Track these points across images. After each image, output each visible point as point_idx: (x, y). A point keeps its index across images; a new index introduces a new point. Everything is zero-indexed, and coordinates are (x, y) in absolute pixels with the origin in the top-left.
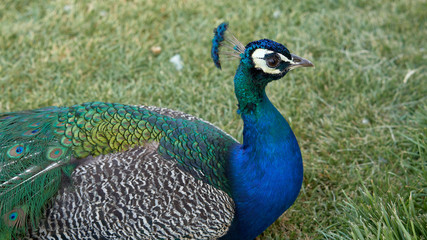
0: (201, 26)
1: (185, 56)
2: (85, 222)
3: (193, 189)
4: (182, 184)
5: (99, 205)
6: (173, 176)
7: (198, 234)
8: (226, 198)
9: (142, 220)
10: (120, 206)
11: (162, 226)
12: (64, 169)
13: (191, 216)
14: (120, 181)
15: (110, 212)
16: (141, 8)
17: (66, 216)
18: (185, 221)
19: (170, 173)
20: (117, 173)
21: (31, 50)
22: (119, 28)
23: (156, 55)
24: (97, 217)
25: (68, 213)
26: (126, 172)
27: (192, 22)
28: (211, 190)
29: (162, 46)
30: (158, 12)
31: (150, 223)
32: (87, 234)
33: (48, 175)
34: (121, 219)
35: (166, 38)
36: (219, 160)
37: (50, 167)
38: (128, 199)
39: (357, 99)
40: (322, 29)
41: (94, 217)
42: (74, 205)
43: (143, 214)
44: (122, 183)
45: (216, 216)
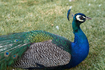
0: (64, 20)
1: (60, 26)
2: (32, 59)
3: (60, 51)
4: (57, 50)
5: (36, 54)
6: (55, 48)
7: (61, 63)
8: (69, 54)
9: (47, 58)
10: (42, 55)
11: (52, 60)
12: (28, 45)
13: (60, 58)
14: (42, 48)
15: (39, 56)
16: (49, 16)
17: (28, 57)
18: (58, 59)
19: (54, 47)
20: (41, 46)
21: (21, 24)
22: (43, 20)
23: (52, 26)
24: (36, 58)
25: (28, 56)
26: (43, 46)
27: (62, 19)
28: (65, 52)
29: (54, 24)
30: (53, 17)
31: (49, 59)
32: (33, 62)
33: (24, 47)
34: (41, 58)
35: (55, 23)
36: (68, 45)
37: (24, 45)
38: (43, 53)
39: (103, 37)
40: (94, 21)
41: (35, 58)
42: (30, 54)
43: (47, 57)
44: (42, 49)
45: (66, 58)
